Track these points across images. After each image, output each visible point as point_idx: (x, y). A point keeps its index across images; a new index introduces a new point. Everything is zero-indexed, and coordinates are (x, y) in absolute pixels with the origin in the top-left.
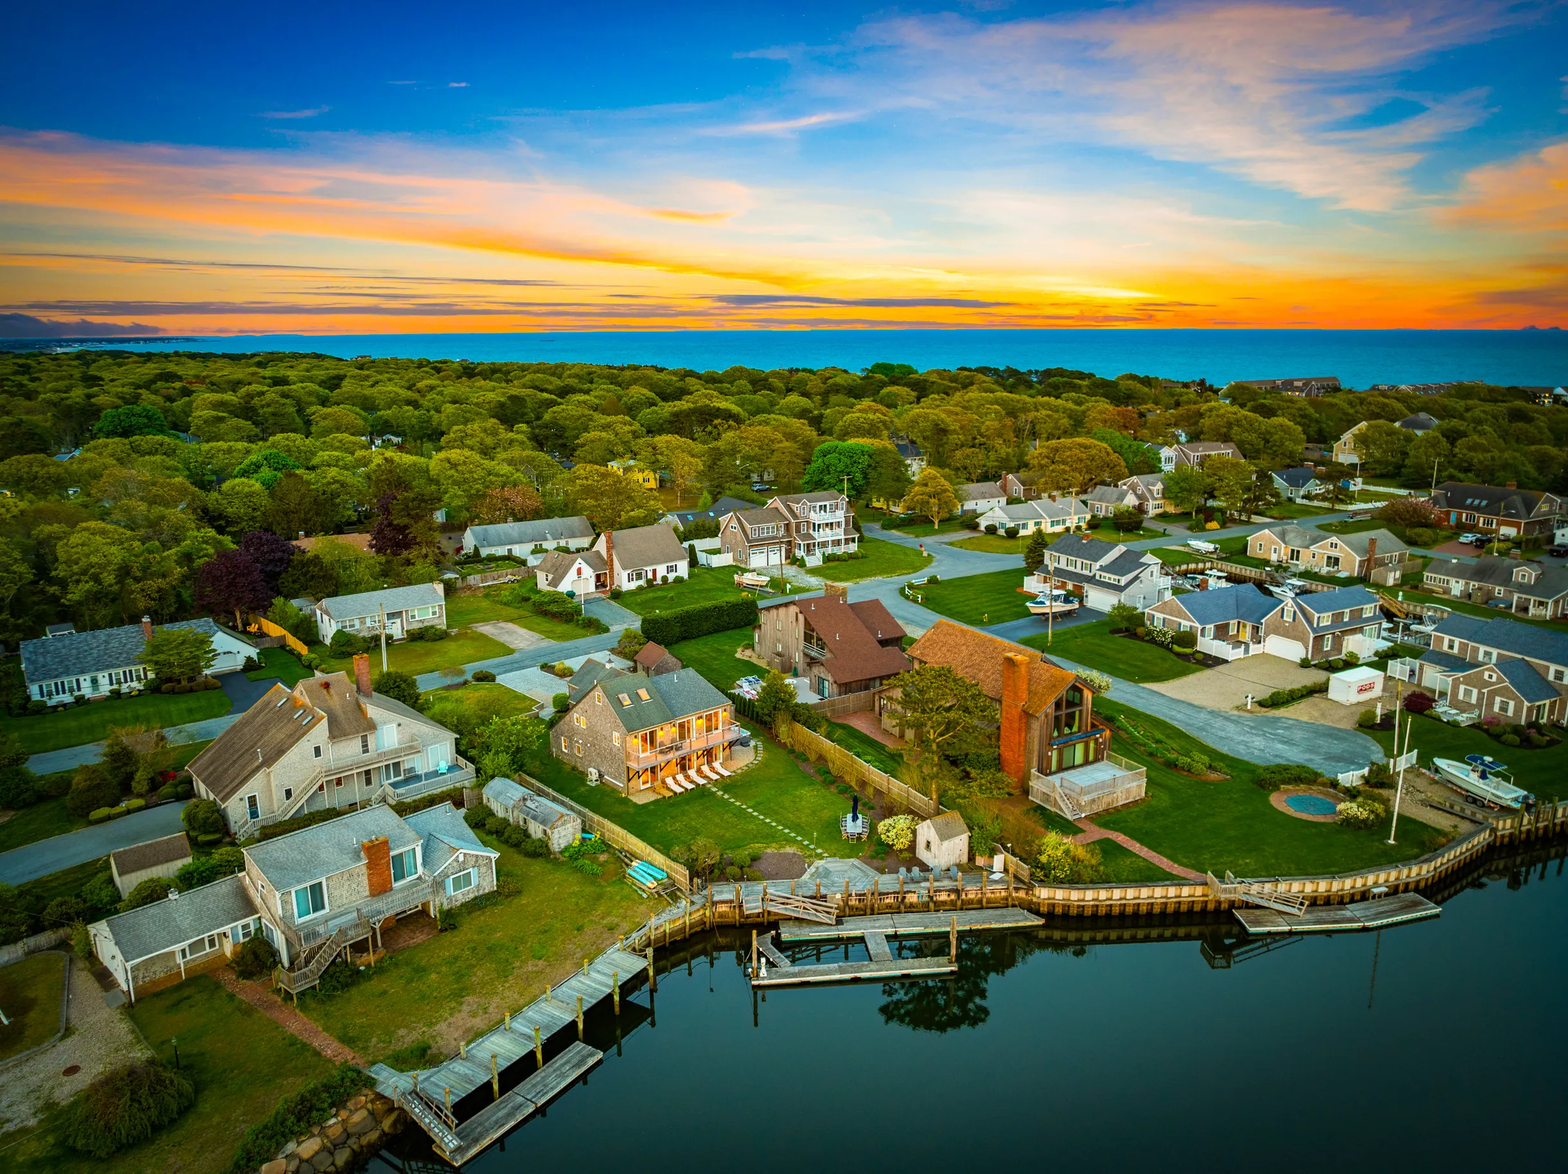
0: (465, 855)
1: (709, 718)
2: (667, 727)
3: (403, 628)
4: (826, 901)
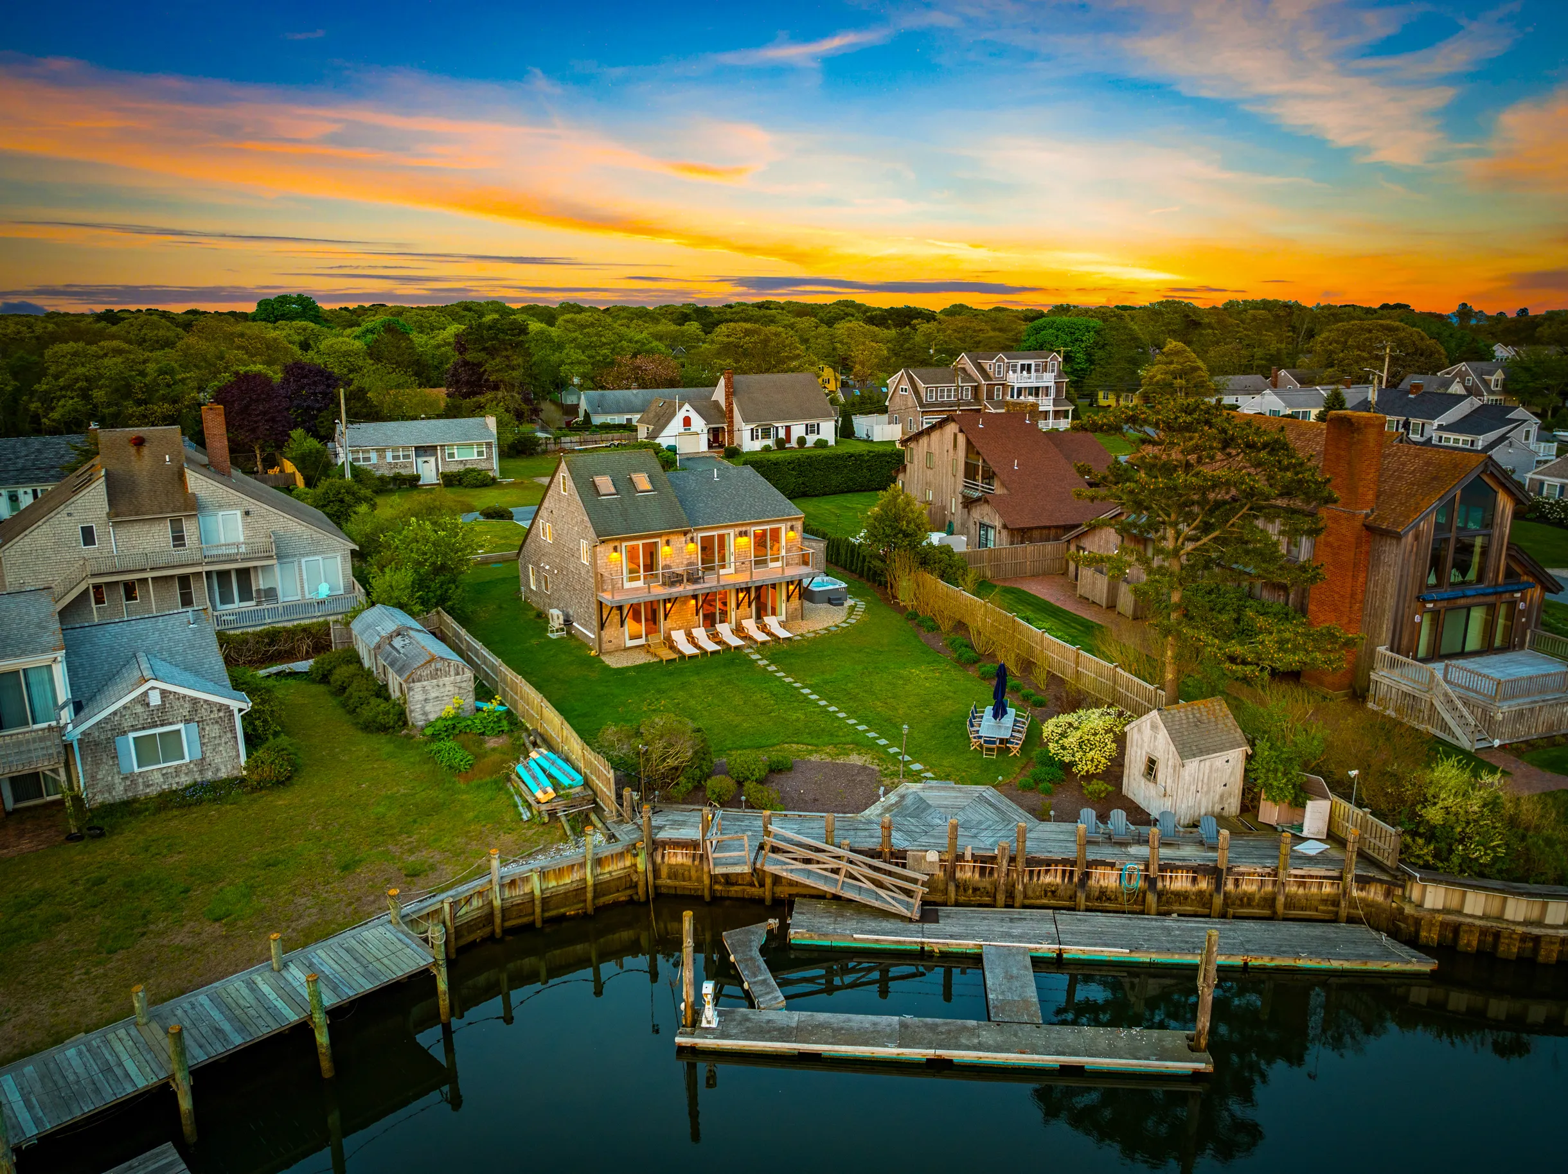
0: (164, 693)
1: (761, 541)
2: (678, 541)
3: (437, 469)
4: (904, 866)
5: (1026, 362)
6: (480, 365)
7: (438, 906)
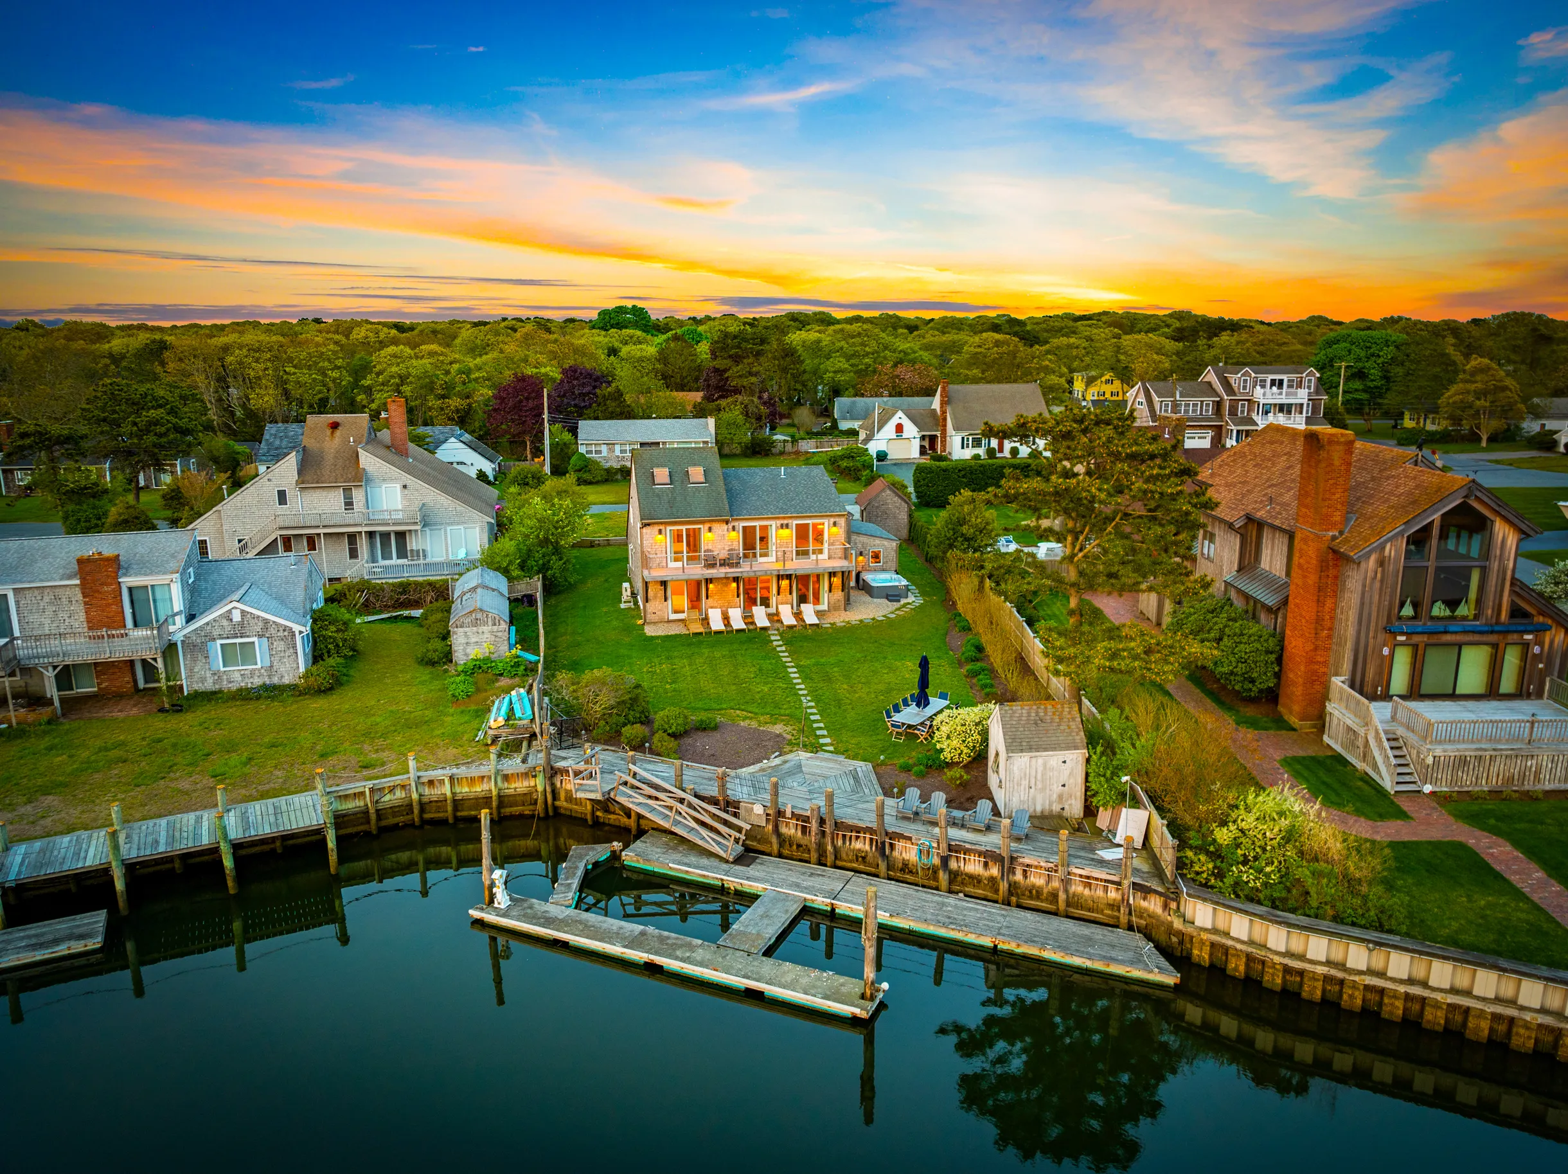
0: (243, 612)
1: (802, 533)
2: (720, 529)
4: (736, 815)
5: (1277, 377)
6: (725, 371)
7: (361, 790)
